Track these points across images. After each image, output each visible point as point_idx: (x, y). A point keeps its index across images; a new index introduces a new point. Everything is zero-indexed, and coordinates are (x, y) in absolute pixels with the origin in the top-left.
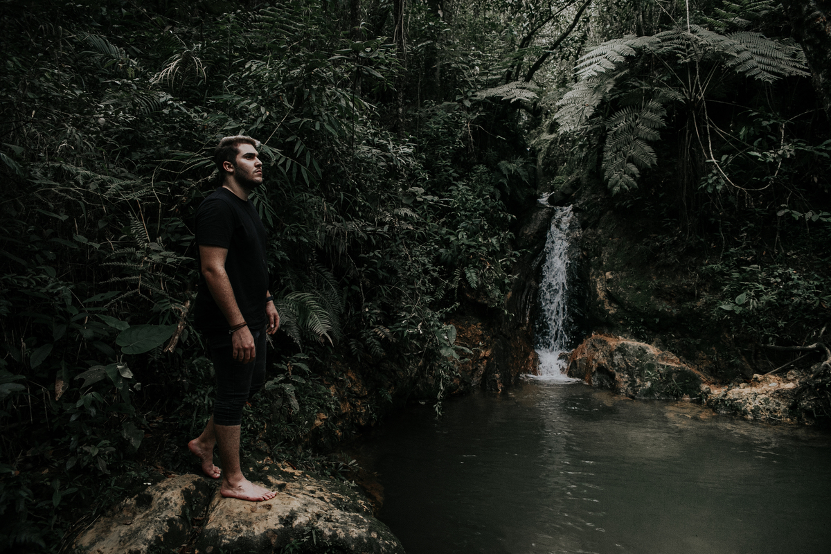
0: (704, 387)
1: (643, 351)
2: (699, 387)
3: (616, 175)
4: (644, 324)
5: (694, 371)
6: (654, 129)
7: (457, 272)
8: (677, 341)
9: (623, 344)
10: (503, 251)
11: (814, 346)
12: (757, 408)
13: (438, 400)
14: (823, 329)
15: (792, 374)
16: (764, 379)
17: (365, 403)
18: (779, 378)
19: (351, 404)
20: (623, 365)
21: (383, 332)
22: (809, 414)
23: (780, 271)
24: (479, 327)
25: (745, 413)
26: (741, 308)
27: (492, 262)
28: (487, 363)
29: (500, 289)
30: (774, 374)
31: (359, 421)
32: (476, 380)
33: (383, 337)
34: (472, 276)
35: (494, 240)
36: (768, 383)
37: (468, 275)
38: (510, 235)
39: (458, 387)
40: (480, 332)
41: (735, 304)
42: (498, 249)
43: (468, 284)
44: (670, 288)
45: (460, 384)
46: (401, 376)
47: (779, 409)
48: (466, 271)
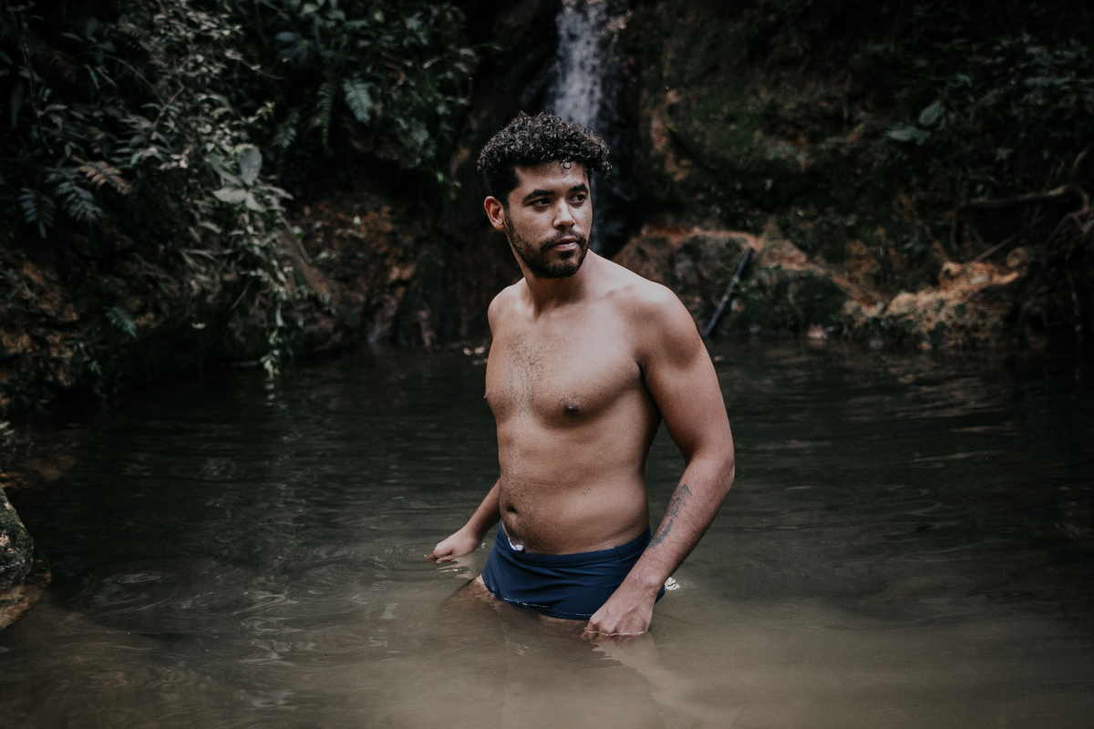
0: (850, 307)
1: (735, 247)
2: (840, 306)
4: (745, 194)
5: (840, 280)
7: (325, 91)
8: (810, 225)
9: (696, 238)
10: (438, 45)
11: (1059, 191)
12: (941, 326)
14: (1080, 156)
15: (1016, 255)
16: (963, 273)
17: (72, 339)
18: (990, 266)
19: (35, 339)
20: (693, 279)
21: (99, 172)
22: (1036, 322)
23: (1005, 43)
24: (384, 214)
25: (919, 337)
26: (928, 134)
27: (410, 72)
28: (406, 295)
29: (429, 129)
30: (984, 261)
31: (56, 377)
32: (378, 330)
34: (360, 98)
35: (412, 23)
36: (969, 277)
37: (351, 95)
38: (454, 14)
39: (329, 337)
40: (388, 227)
41: (920, 127)
42: (425, 41)
43: (350, 113)
44: (795, 111)
45: (335, 330)
46: (171, 291)
47: (984, 325)
48: (347, 86)
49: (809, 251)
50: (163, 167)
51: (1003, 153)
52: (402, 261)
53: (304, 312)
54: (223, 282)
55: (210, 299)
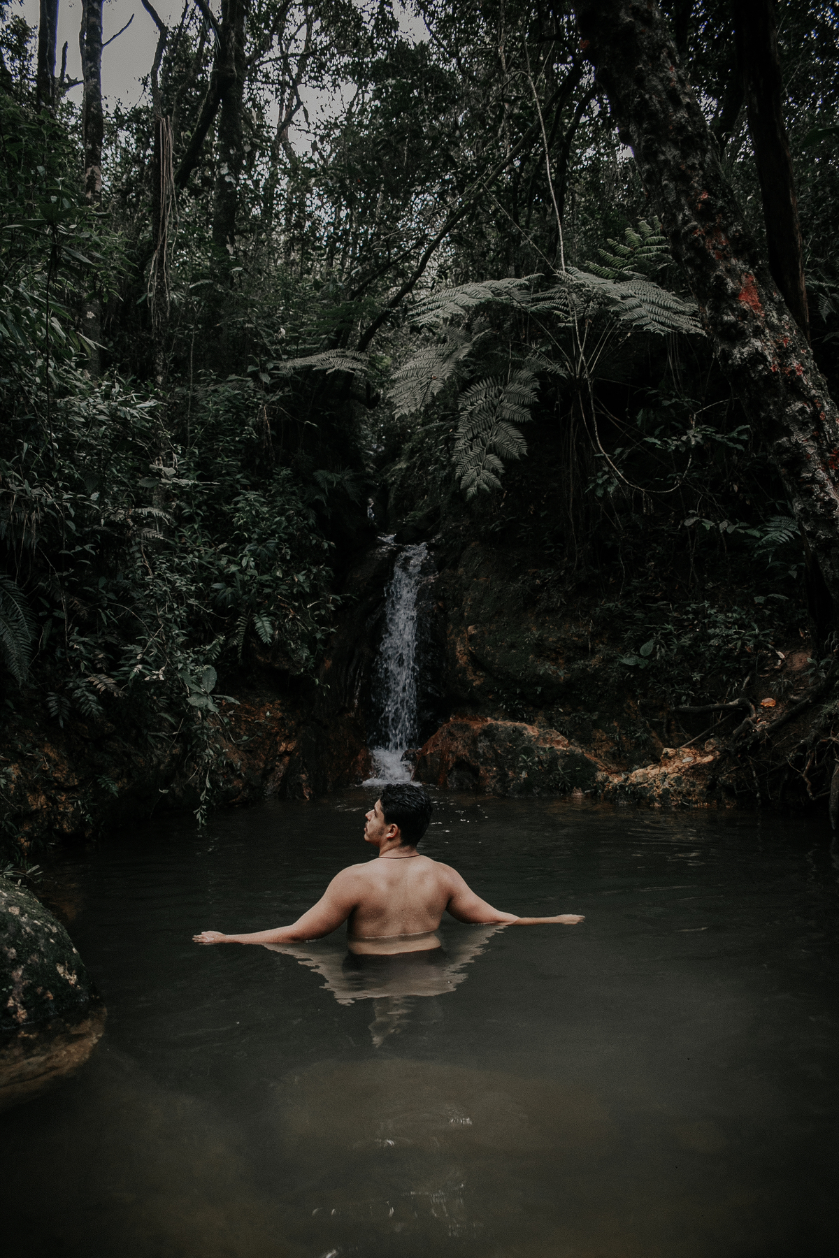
0: (600, 776)
1: (519, 733)
2: (593, 776)
3: (472, 472)
4: (523, 696)
5: (590, 757)
6: (524, 406)
7: (241, 622)
8: (566, 718)
9: (491, 725)
10: (315, 594)
11: (736, 702)
12: (666, 791)
13: (201, 803)
14: (747, 679)
15: (710, 743)
16: (676, 755)
17: (73, 798)
18: (694, 751)
19: (49, 798)
20: (490, 754)
21: (103, 682)
22: (729, 790)
23: (694, 606)
24: (276, 706)
25: (652, 799)
26: (647, 661)
27: (297, 610)
28: (290, 760)
29: (309, 648)
30: (689, 746)
31: (61, 826)
32: (271, 786)
33: (103, 689)
34: (264, 626)
35: (300, 578)
36: (681, 758)
37: (259, 625)
38: (327, 572)
39: (240, 793)
40: (280, 714)
41: (640, 656)
42: (308, 590)
43: (258, 637)
44: (556, 642)
45: (244, 788)
46: (139, 762)
47: (694, 791)
48: (256, 619)
49: (568, 736)
50: (147, 679)
51: (697, 677)
52: (288, 739)
53: (223, 774)
54: (172, 755)
55: (162, 767)
